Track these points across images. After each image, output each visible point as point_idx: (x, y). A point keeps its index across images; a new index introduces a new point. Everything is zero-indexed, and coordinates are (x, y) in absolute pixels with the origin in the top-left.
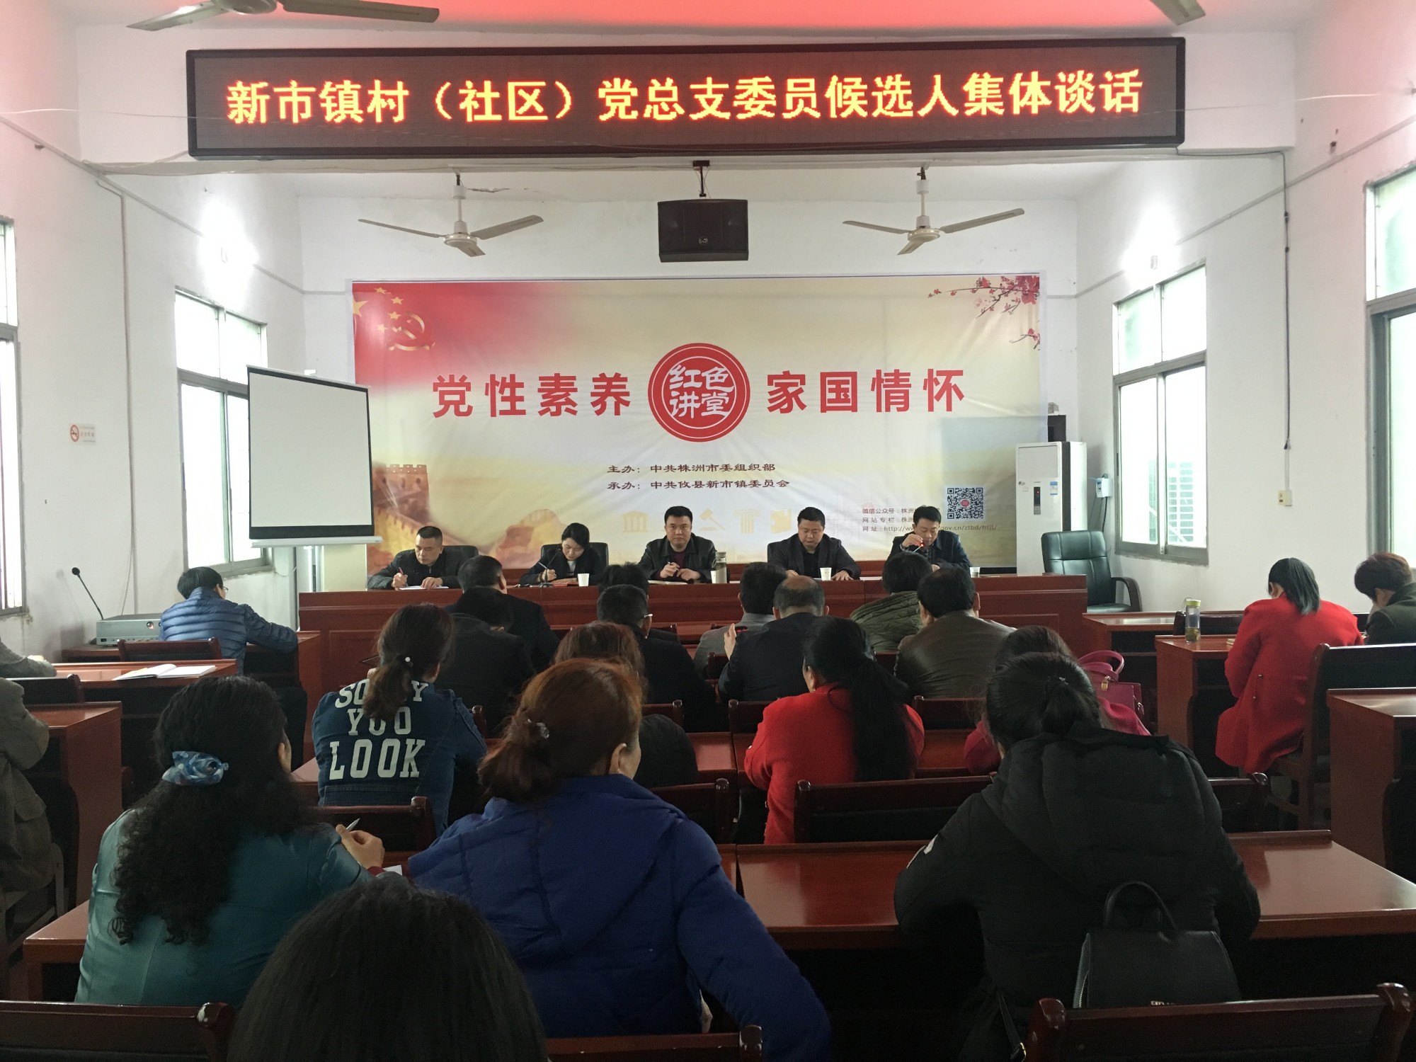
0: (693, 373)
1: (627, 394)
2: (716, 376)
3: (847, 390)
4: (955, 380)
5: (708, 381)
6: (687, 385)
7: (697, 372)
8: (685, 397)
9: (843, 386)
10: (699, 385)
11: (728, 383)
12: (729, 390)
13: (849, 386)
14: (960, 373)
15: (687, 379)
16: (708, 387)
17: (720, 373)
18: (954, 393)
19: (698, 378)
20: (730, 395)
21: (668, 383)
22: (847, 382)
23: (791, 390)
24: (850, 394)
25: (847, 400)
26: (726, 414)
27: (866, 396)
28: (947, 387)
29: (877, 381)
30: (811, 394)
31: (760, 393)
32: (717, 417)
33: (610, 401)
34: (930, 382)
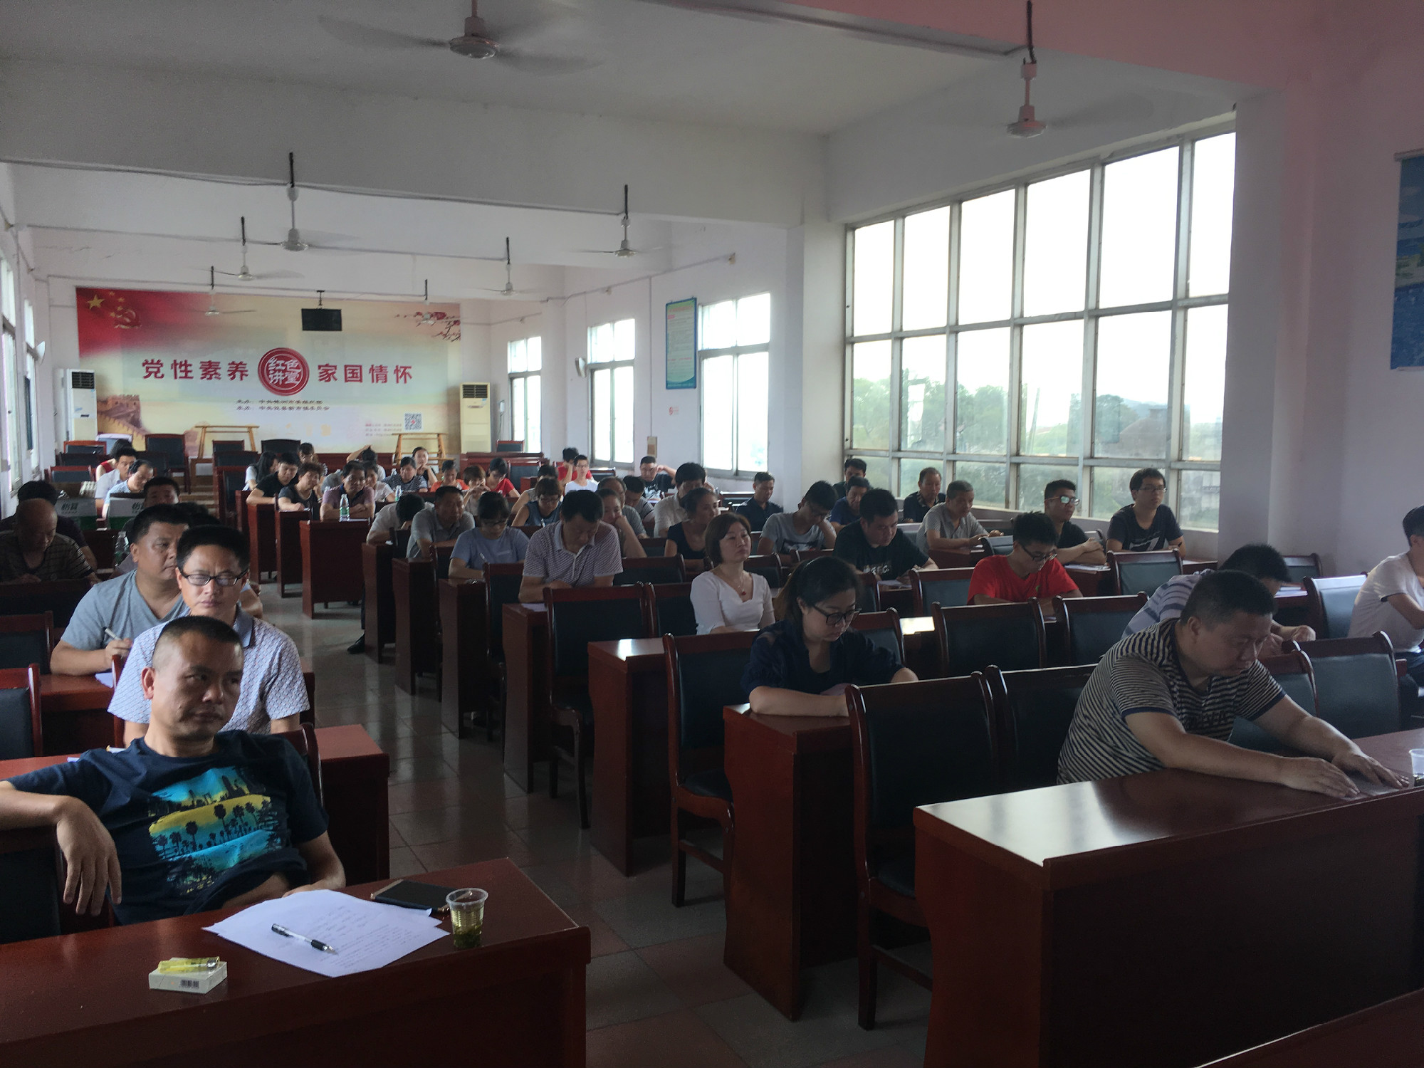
0: (281, 362)
1: (247, 371)
2: (293, 364)
3: (357, 373)
4: (407, 371)
5: (288, 367)
6: (278, 368)
7: (283, 362)
8: (277, 374)
9: (355, 371)
10: (284, 368)
11: (298, 368)
12: (300, 371)
13: (359, 371)
14: (410, 367)
15: (278, 365)
16: (288, 369)
17: (293, 363)
18: (407, 376)
19: (283, 365)
20: (300, 373)
21: (268, 367)
22: (357, 370)
23: (330, 372)
24: (359, 374)
25: (357, 377)
26: (298, 383)
27: (367, 375)
28: (404, 373)
29: (372, 370)
30: (340, 373)
31: (314, 373)
32: (293, 384)
33: (238, 374)
34: (397, 371)
